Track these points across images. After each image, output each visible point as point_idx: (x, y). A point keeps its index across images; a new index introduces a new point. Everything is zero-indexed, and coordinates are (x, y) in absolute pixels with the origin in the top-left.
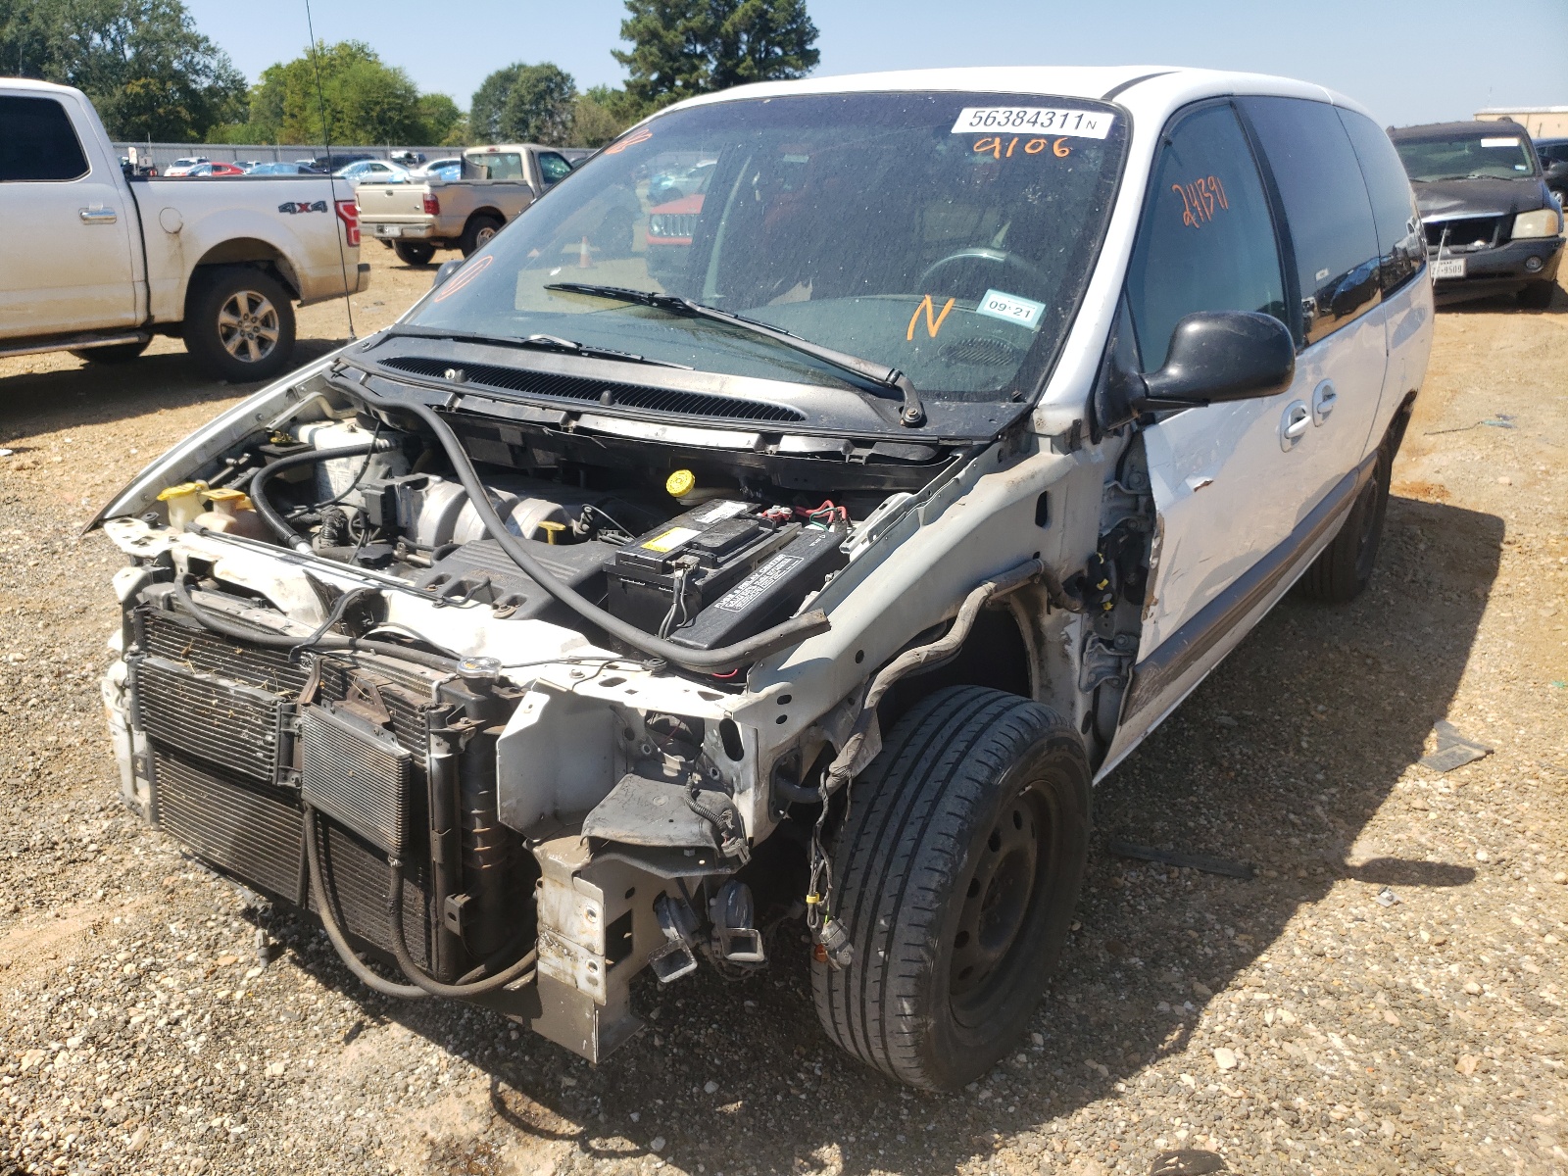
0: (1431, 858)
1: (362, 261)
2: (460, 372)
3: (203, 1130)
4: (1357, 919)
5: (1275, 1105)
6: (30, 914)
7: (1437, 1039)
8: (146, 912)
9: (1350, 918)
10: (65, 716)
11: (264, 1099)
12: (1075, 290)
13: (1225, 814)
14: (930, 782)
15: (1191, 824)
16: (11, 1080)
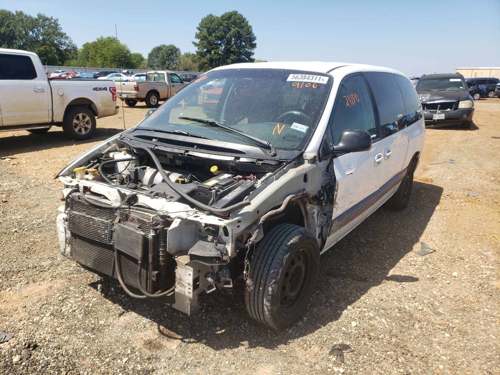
0: (414, 276)
1: (117, 105)
2: (157, 140)
3: (84, 336)
4: (393, 292)
5: (366, 335)
6: (31, 284)
7: (409, 320)
8: (63, 284)
9: (391, 291)
10: (35, 234)
11: (99, 329)
12: (316, 123)
13: (361, 265)
14: (276, 246)
15: (351, 268)
16: (31, 323)
